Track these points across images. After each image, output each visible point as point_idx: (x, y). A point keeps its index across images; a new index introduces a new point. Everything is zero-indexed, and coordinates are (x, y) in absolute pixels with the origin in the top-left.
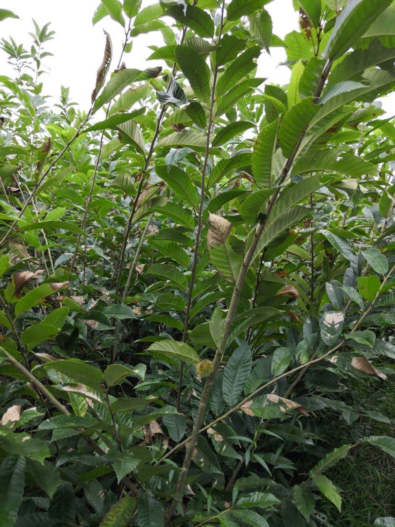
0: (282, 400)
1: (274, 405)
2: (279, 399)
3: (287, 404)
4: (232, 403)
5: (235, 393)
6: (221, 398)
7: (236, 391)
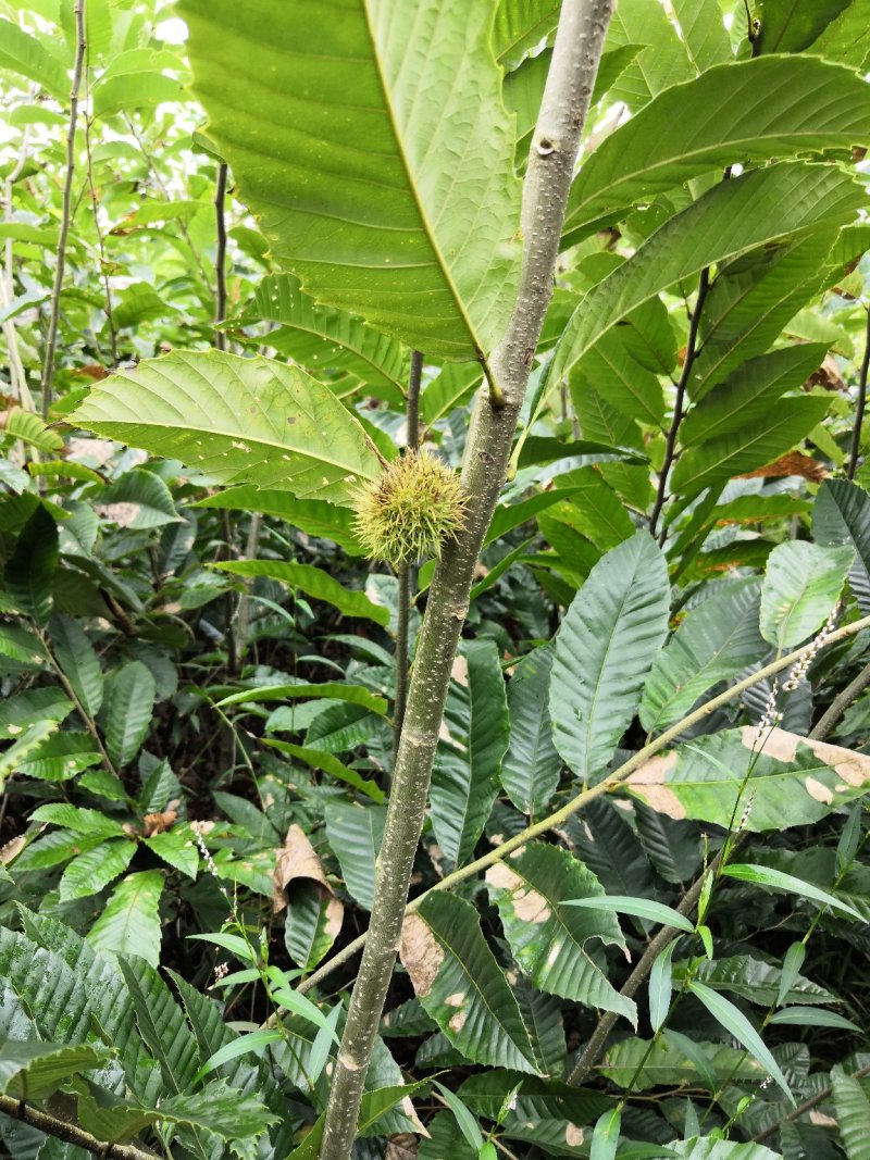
0: (811, 751)
1: (775, 772)
2: (800, 744)
3: (837, 769)
4: (590, 764)
5: (605, 726)
6: (544, 745)
7: (606, 718)
